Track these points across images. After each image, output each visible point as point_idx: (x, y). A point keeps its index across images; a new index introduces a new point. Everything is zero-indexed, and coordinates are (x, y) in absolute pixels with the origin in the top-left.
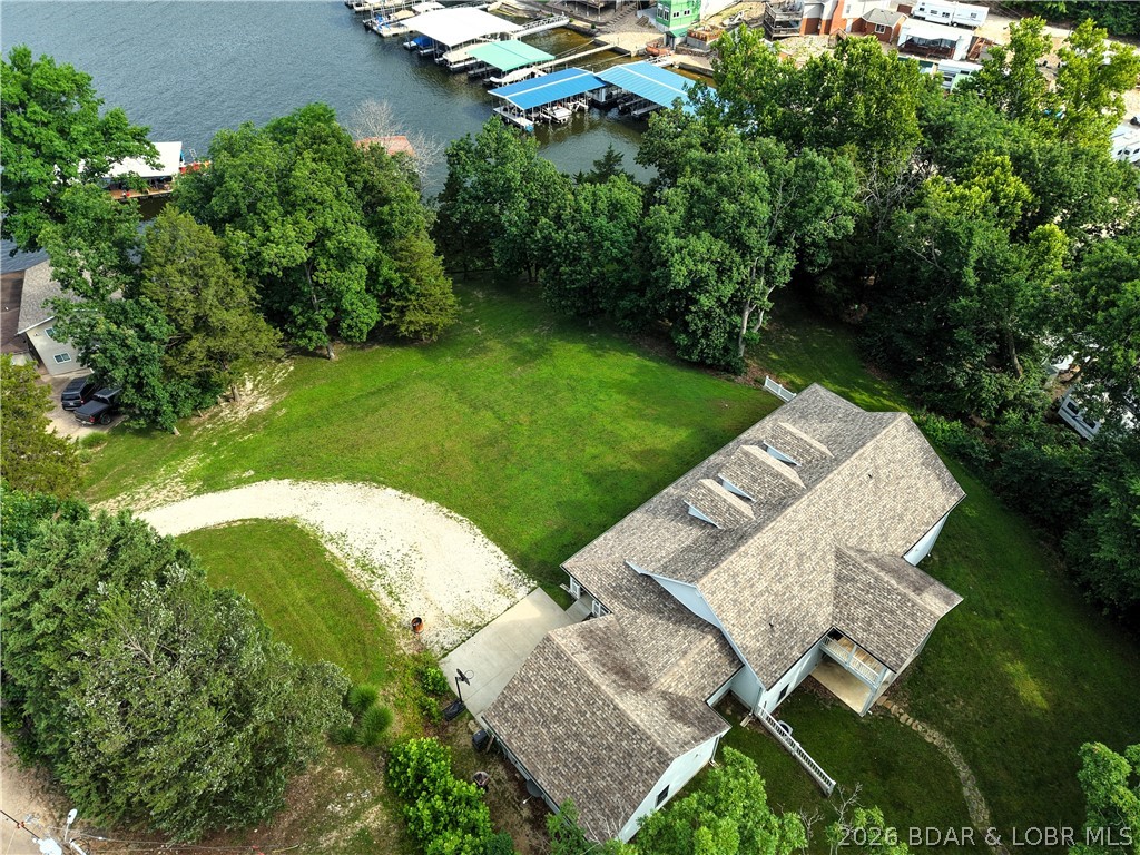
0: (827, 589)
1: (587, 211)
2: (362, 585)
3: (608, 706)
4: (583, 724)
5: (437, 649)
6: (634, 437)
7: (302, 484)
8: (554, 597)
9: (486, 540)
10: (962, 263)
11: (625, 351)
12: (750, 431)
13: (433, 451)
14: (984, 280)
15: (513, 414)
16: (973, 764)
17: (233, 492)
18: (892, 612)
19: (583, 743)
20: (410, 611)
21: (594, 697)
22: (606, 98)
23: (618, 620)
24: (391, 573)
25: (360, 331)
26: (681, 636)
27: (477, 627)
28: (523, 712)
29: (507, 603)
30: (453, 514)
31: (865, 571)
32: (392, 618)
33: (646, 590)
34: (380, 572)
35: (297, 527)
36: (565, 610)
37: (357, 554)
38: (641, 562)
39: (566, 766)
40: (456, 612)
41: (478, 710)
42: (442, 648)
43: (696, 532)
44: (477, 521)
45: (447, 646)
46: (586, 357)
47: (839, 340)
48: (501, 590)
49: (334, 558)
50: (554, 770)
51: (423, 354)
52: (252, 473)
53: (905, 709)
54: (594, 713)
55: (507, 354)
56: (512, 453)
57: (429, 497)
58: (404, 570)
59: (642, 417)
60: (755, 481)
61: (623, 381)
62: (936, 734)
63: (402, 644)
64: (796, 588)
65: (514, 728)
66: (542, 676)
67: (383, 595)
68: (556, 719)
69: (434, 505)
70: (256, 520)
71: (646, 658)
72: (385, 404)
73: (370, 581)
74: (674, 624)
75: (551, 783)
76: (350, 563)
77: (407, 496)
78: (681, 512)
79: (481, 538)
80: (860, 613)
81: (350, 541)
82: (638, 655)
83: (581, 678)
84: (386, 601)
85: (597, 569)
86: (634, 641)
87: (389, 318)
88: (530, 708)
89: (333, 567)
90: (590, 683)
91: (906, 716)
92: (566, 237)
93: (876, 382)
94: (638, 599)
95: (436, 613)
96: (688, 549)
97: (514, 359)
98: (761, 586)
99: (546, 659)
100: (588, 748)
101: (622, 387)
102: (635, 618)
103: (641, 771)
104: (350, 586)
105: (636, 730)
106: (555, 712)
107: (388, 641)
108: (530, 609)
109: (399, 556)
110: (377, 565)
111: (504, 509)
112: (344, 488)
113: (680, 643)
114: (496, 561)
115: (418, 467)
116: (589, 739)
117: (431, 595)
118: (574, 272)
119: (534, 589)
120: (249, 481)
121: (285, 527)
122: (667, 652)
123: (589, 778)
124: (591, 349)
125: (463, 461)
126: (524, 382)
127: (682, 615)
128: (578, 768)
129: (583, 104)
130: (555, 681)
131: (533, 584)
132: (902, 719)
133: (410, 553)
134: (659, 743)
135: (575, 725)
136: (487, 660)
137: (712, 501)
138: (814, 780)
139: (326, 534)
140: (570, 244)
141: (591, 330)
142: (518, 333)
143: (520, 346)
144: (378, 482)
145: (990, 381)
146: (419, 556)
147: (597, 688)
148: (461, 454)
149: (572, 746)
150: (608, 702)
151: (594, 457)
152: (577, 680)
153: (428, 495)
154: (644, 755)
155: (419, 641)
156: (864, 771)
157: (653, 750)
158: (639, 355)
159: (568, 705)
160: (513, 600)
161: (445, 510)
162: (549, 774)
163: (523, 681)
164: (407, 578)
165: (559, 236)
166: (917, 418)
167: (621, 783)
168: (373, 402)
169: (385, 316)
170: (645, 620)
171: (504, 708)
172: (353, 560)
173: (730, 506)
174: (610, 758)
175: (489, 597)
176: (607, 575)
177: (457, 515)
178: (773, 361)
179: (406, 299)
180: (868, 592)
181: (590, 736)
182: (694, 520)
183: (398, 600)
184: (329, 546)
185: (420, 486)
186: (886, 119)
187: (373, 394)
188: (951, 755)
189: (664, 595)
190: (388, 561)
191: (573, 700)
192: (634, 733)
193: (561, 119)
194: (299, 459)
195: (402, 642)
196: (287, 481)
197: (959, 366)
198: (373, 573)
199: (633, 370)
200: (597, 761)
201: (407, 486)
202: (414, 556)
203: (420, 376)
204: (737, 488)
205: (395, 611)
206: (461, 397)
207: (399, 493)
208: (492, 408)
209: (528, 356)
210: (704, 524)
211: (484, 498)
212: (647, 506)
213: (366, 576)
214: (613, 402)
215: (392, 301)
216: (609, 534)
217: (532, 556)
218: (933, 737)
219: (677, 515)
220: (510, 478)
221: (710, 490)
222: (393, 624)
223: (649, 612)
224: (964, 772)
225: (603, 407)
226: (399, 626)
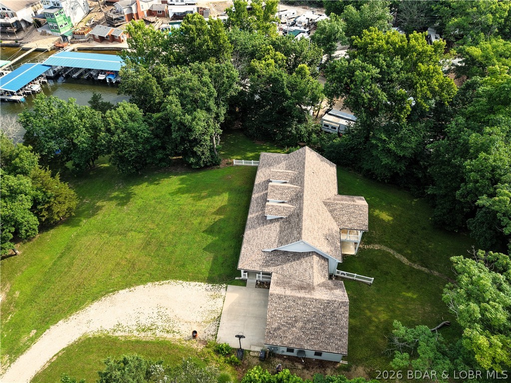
0: (330, 217)
1: (121, 122)
2: (152, 338)
3: (313, 301)
4: (308, 315)
5: (210, 337)
6: (208, 207)
7: (71, 318)
8: (237, 284)
9: (188, 283)
10: (282, 88)
11: (168, 176)
12: (256, 180)
13: (123, 263)
14: (292, 92)
15: (144, 227)
16: (391, 247)
17: (34, 347)
18: (354, 212)
19: (313, 321)
20: (184, 332)
21: (305, 302)
22: (54, 73)
23: (277, 273)
24: (159, 323)
25: (34, 230)
26: (305, 263)
27: (218, 317)
28: (280, 329)
29: (221, 300)
30: (162, 282)
31: (337, 204)
32: (180, 340)
33: (278, 256)
34: (154, 327)
35: (90, 338)
36: (246, 286)
37: (135, 328)
38: (268, 247)
39: (312, 335)
40: (204, 318)
41: (249, 347)
42: (212, 336)
43: (277, 224)
44: (176, 278)
45: (214, 333)
46: (152, 187)
47: (238, 137)
48: (214, 297)
49: (125, 337)
50: (309, 340)
51: (69, 226)
52: (35, 331)
53: (363, 244)
54: (309, 308)
55: (113, 204)
56: (162, 242)
57: (144, 282)
58: (164, 318)
59: (203, 198)
60: (282, 194)
61: (180, 189)
62: (377, 246)
63: (196, 347)
64: (324, 222)
65: (281, 338)
66: (279, 310)
67: (165, 335)
68: (296, 321)
69: (150, 284)
70: (63, 349)
71: (301, 278)
72: (74, 258)
73: (153, 334)
74: (298, 260)
75: (311, 345)
76: (135, 333)
77: (132, 288)
78: (263, 220)
79: (184, 283)
80: (345, 219)
81: (125, 324)
82: (297, 279)
83: (295, 299)
84: (169, 336)
85: (253, 261)
86: (290, 276)
87: (43, 216)
88: (282, 325)
89: (130, 340)
90: (300, 298)
91: (366, 246)
92: (119, 138)
93: (262, 146)
94: (277, 261)
95: (196, 324)
96: (281, 232)
97: (118, 204)
98: (316, 228)
99: (276, 303)
100: (316, 322)
101: (180, 191)
102: (282, 268)
103: (341, 314)
104: (147, 342)
105: (329, 302)
106: (294, 319)
107: (190, 350)
108: (232, 296)
109: (156, 315)
110: (149, 325)
111: (183, 265)
112: (96, 304)
113: (307, 265)
114: (200, 288)
115: (124, 274)
116: (314, 318)
117: (186, 319)
118: (130, 151)
119: (226, 287)
120: (37, 336)
121: (84, 342)
122: (306, 271)
123: (324, 332)
124: (151, 183)
125: (143, 259)
126: (134, 212)
127: (298, 256)
128: (317, 332)
129: (42, 80)
130: (286, 308)
131: (224, 285)
132: (366, 248)
133: (159, 310)
134: (340, 300)
135: (305, 318)
136: (234, 326)
137: (276, 209)
138: (365, 283)
139: (109, 330)
140: (122, 139)
141: (142, 175)
142: (108, 193)
143: (116, 198)
144: (112, 292)
145: (302, 127)
146: (165, 309)
147: (304, 298)
148: (138, 256)
149: (309, 326)
150: (312, 300)
151: (200, 223)
152: (294, 301)
153: (142, 281)
154: (338, 308)
155: (200, 341)
156: (370, 270)
157: (339, 304)
158: (175, 176)
159: (297, 313)
160: (222, 297)
161: (158, 283)
162: (307, 343)
163: (272, 318)
164: (168, 321)
165: (115, 138)
166: (286, 152)
167: (336, 324)
168: (66, 260)
169: (41, 216)
170: (286, 266)
171: (271, 333)
172: (135, 331)
173: (284, 207)
174: (326, 319)
175: (212, 303)
176: (259, 260)
177: (165, 282)
178: (223, 154)
179: (48, 202)
180: (343, 211)
181: (313, 317)
182: (271, 221)
183: (174, 332)
184: (116, 334)
185: (134, 281)
186: (221, 44)
187: (61, 257)
188: (385, 249)
189: (285, 253)
190: (153, 320)
191: (298, 309)
192: (329, 303)
193: (37, 90)
194: (55, 308)
195: (194, 346)
196: (60, 322)
197: (290, 126)
198: (151, 329)
199: (179, 182)
200: (322, 324)
201: (128, 285)
202: (162, 310)
203: (78, 235)
204: (277, 200)
205: (178, 337)
206: (111, 233)
207: (127, 290)
208: (132, 230)
209: (125, 200)
210: (277, 220)
211: (169, 267)
212: (247, 227)
213: (149, 333)
214: (185, 200)
215: (39, 207)
216: (244, 246)
217: (214, 275)
218: (377, 247)
219: (263, 223)
220: (172, 252)
221: (272, 206)
222: (183, 342)
223: (285, 263)
224: (392, 252)
225: (182, 203)
226: (186, 341)
